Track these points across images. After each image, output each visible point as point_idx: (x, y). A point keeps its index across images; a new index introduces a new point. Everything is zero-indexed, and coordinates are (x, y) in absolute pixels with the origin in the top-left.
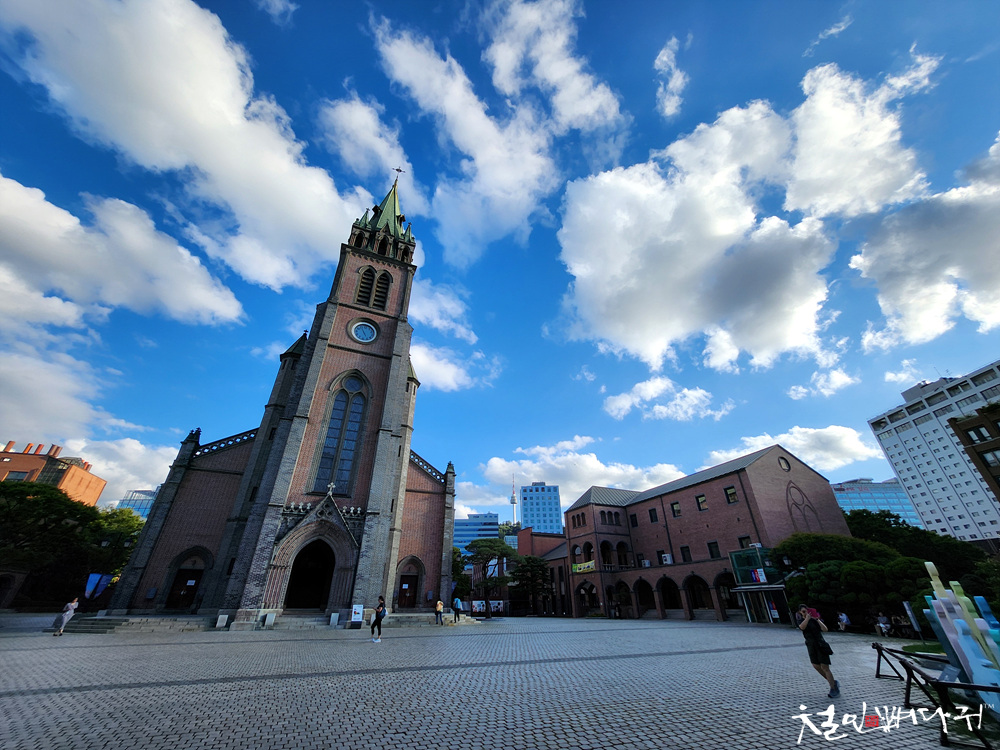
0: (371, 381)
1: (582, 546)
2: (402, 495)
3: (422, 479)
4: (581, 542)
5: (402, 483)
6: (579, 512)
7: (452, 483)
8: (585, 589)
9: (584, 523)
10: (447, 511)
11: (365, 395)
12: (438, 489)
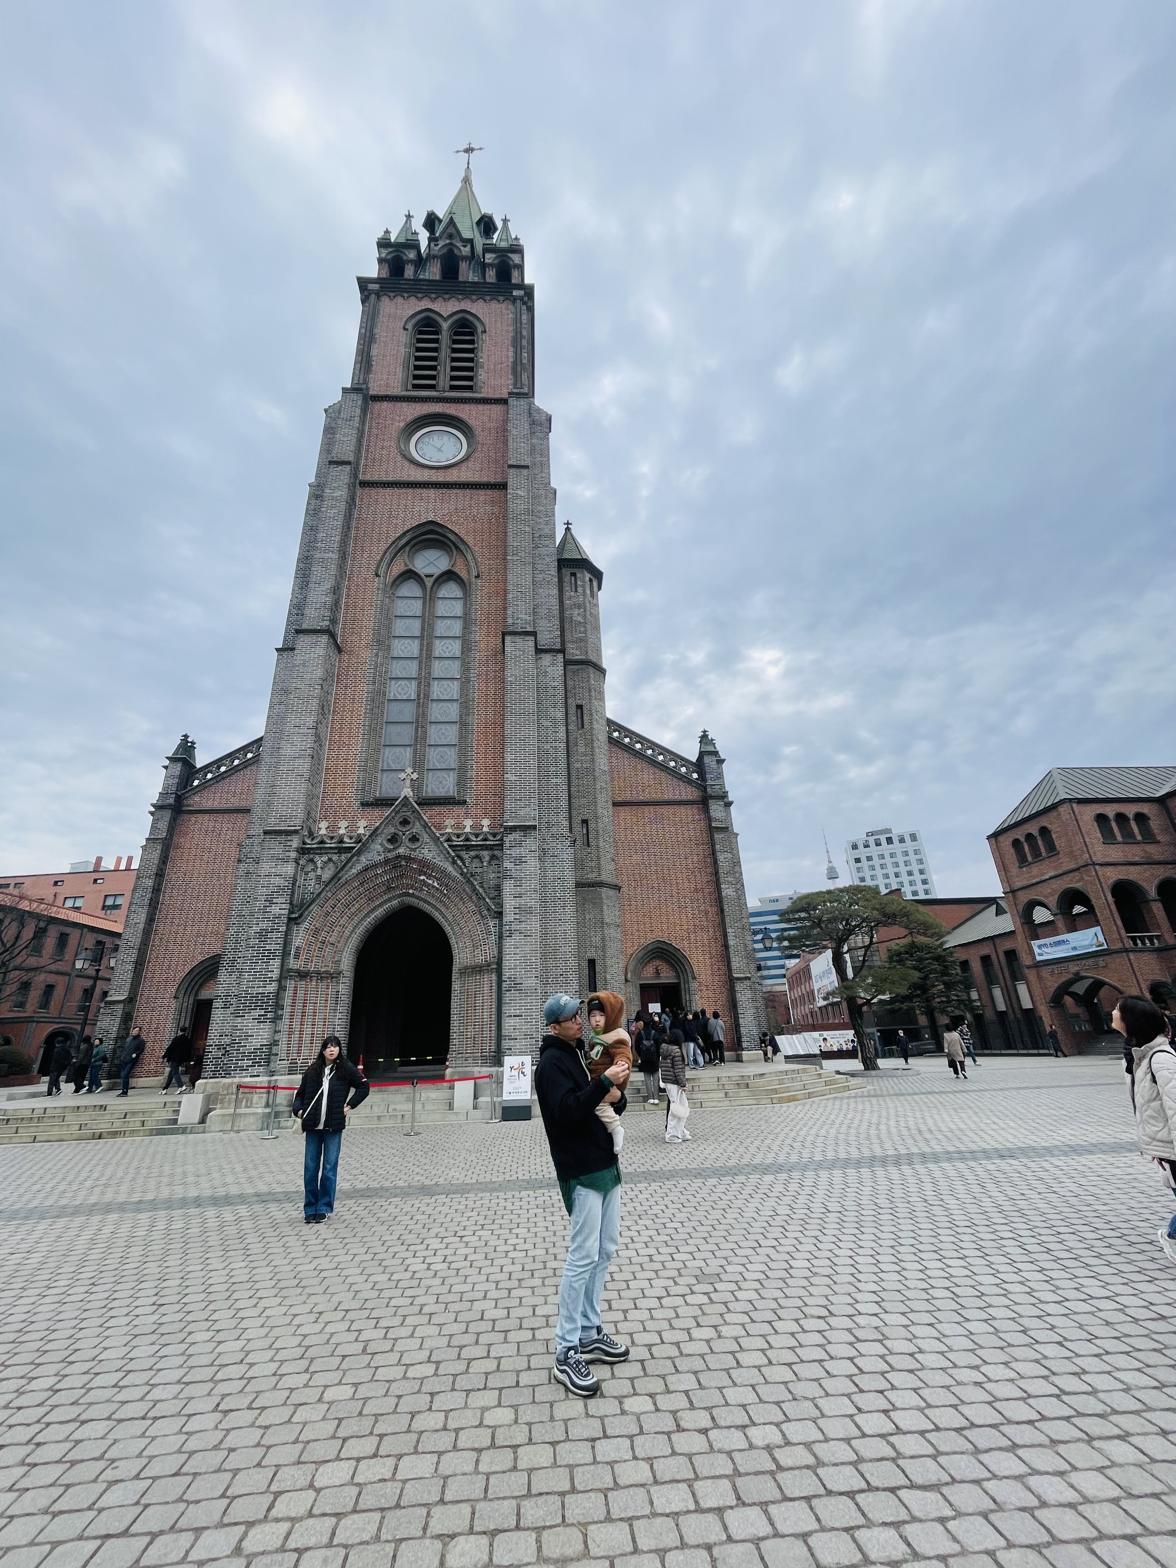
0: (469, 540)
1: (1052, 901)
2: (604, 811)
3: (648, 775)
4: (1051, 893)
5: (599, 785)
6: (1033, 828)
7: (720, 776)
8: (1073, 995)
9: (1051, 847)
10: (717, 836)
11: (463, 574)
12: (689, 793)
